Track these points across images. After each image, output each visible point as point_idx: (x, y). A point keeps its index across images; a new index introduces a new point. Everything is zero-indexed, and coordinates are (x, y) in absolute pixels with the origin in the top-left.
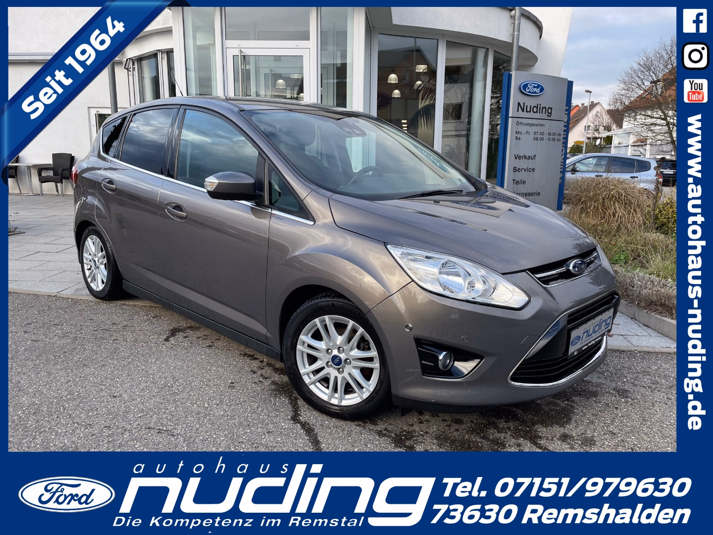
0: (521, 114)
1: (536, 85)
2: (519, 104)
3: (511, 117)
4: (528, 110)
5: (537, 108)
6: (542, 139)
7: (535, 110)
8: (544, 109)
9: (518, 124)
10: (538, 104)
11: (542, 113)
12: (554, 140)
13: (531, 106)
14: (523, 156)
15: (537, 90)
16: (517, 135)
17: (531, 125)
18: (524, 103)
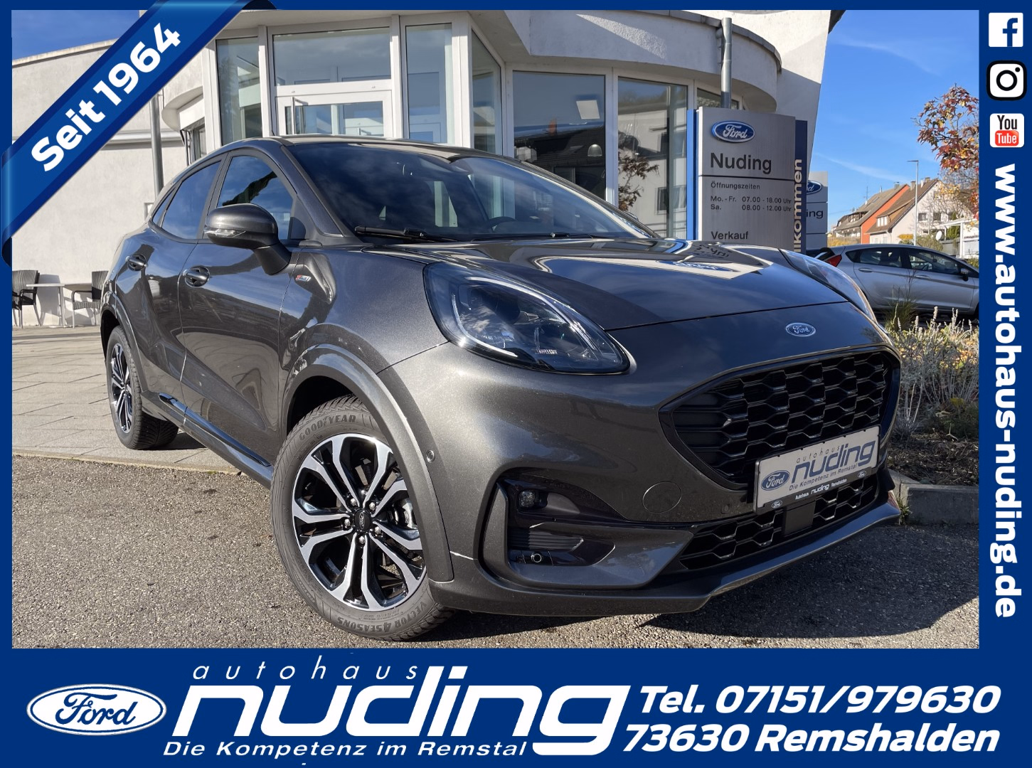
0: (717, 170)
1: (740, 127)
2: (713, 156)
3: (703, 176)
4: (730, 164)
5: (744, 161)
6: (758, 208)
7: (741, 164)
8: (757, 163)
9: (713, 185)
10: (745, 156)
11: (754, 168)
12: (779, 209)
13: (733, 159)
14: (726, 235)
15: (743, 135)
16: (712, 202)
17: (735, 187)
18: (722, 155)
